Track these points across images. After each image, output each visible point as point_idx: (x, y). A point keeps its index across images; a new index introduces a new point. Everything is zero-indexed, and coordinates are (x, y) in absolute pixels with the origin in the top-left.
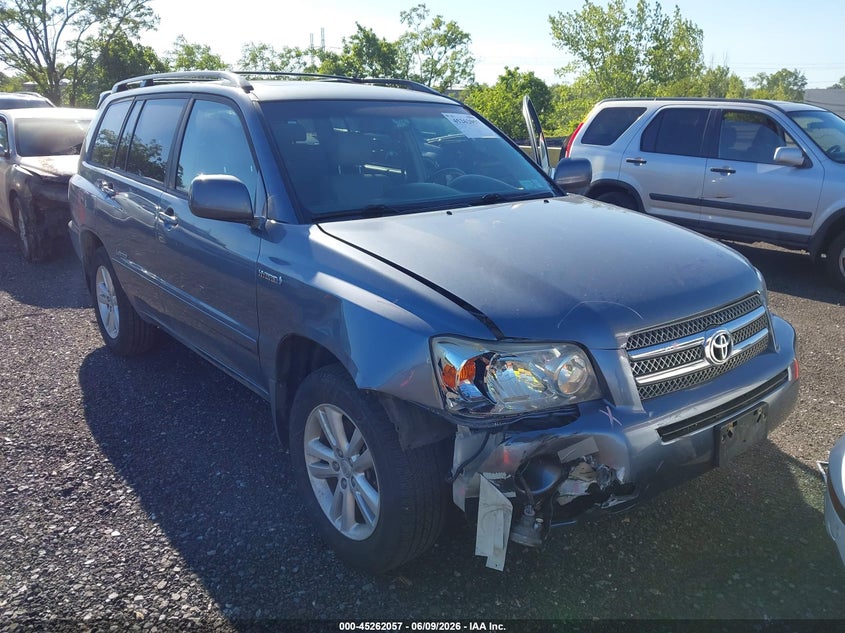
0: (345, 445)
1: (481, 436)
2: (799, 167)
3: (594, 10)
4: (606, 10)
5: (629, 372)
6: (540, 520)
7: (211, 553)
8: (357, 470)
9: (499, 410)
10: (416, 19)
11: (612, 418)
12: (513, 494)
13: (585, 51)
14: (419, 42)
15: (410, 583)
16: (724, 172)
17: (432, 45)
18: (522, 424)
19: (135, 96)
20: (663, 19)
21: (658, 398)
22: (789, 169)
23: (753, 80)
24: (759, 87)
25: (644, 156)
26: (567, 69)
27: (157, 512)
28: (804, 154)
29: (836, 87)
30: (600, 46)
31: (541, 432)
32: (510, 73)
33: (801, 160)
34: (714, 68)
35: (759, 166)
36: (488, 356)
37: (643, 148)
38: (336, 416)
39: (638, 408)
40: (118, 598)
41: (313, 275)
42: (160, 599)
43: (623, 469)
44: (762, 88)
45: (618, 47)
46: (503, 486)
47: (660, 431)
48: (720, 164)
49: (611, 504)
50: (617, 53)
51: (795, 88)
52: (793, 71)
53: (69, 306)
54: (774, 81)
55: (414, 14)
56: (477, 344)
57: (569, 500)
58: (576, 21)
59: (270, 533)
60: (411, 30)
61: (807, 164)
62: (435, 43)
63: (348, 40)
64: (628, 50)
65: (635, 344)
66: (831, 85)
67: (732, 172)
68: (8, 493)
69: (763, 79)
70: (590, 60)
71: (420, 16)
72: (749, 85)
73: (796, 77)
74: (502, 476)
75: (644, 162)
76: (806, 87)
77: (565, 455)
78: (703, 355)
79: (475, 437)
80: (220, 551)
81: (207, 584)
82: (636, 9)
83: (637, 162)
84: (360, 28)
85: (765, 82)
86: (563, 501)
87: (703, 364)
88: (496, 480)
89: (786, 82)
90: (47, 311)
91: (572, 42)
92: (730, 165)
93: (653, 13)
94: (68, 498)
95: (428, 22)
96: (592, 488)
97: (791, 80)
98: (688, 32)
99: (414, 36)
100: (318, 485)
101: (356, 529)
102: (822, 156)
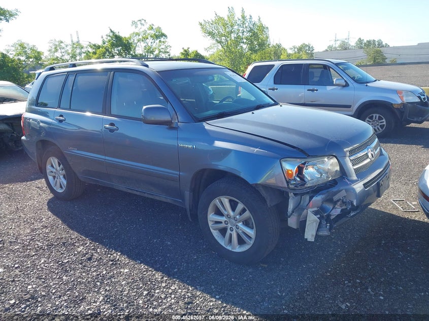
0: (231, 213)
1: (299, 197)
2: (344, 86)
3: (221, 19)
4: (226, 18)
5: (350, 164)
6: (328, 225)
7: (176, 270)
8: (239, 222)
9: (308, 185)
10: (139, 26)
11: (348, 182)
12: (319, 216)
13: (218, 38)
14: (141, 37)
15: (266, 266)
16: (313, 90)
17: (147, 38)
18: (317, 190)
19: (68, 72)
20: (253, 23)
21: (361, 173)
22: (340, 87)
23: (291, 49)
24: (294, 52)
25: (276, 86)
26: (210, 48)
27: (139, 260)
28: (345, 81)
29: (327, 50)
30: (225, 36)
31: (327, 190)
32: (185, 51)
33: (344, 84)
34: (275, 44)
35: (327, 87)
36: (304, 164)
37: (275, 83)
38: (226, 201)
39: (355, 178)
40: (148, 293)
41: (213, 143)
42: (167, 290)
43: (355, 200)
44: (295, 53)
45: (233, 36)
46: (316, 213)
47: (364, 185)
48: (311, 87)
49: (352, 215)
50: (233, 38)
51: (309, 52)
52: (307, 44)
53: (17, 182)
54: (300, 49)
55: (139, 23)
56: (298, 160)
57: (334, 217)
58: (212, 24)
59: (195, 259)
60: (137, 31)
61: (347, 85)
62: (149, 38)
63: (105, 37)
64: (238, 37)
65: (352, 152)
66: (324, 50)
67: (317, 90)
68: (59, 264)
69: (295, 48)
70: (220, 42)
71: (142, 24)
72: (290, 52)
73: (309, 47)
74: (315, 209)
75: (277, 89)
76: (314, 51)
77: (335, 198)
78: (368, 157)
79: (297, 198)
80: (179, 269)
81: (183, 281)
82: (240, 18)
83: (273, 89)
84: (112, 31)
85: (296, 50)
86: (332, 217)
87: (368, 160)
88: (313, 211)
89: (305, 49)
90: (7, 185)
91: (211, 34)
92: (315, 87)
93: (248, 20)
94: (92, 261)
95: (146, 27)
96: (342, 210)
97: (307, 48)
98: (262, 28)
99: (138, 34)
100: (215, 234)
101: (239, 248)
102: (352, 81)
